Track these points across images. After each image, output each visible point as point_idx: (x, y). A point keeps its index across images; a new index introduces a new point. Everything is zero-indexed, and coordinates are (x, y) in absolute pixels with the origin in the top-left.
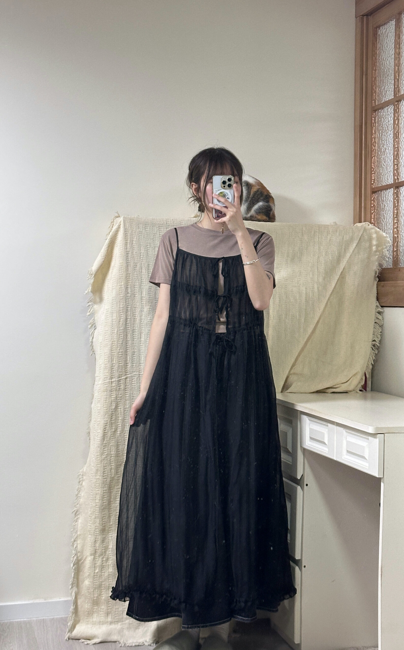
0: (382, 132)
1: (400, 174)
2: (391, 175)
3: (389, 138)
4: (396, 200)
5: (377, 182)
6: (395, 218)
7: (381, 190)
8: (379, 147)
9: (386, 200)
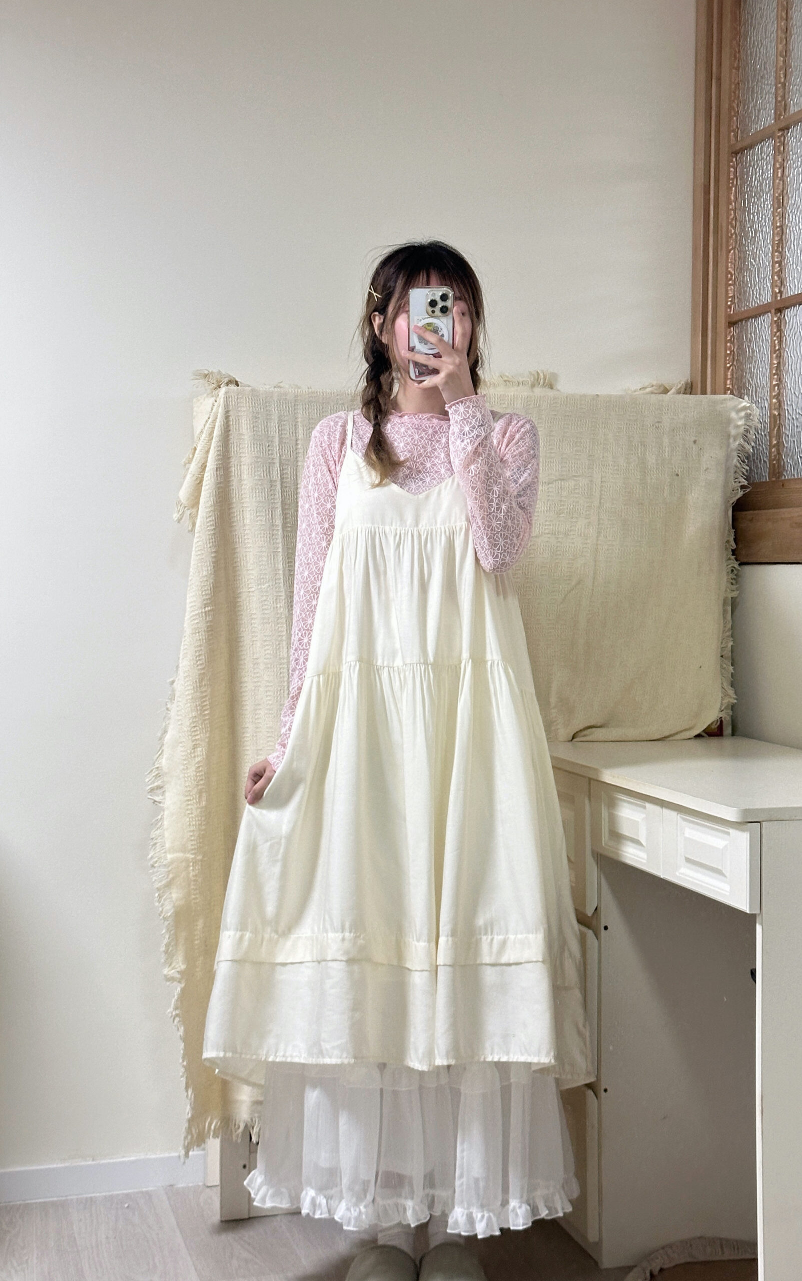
0: (750, 196)
1: (785, 283)
2: (767, 285)
3: (764, 207)
4: (777, 337)
5: (738, 301)
6: (775, 374)
7: (747, 319)
8: (743, 229)
9: (756, 339)
